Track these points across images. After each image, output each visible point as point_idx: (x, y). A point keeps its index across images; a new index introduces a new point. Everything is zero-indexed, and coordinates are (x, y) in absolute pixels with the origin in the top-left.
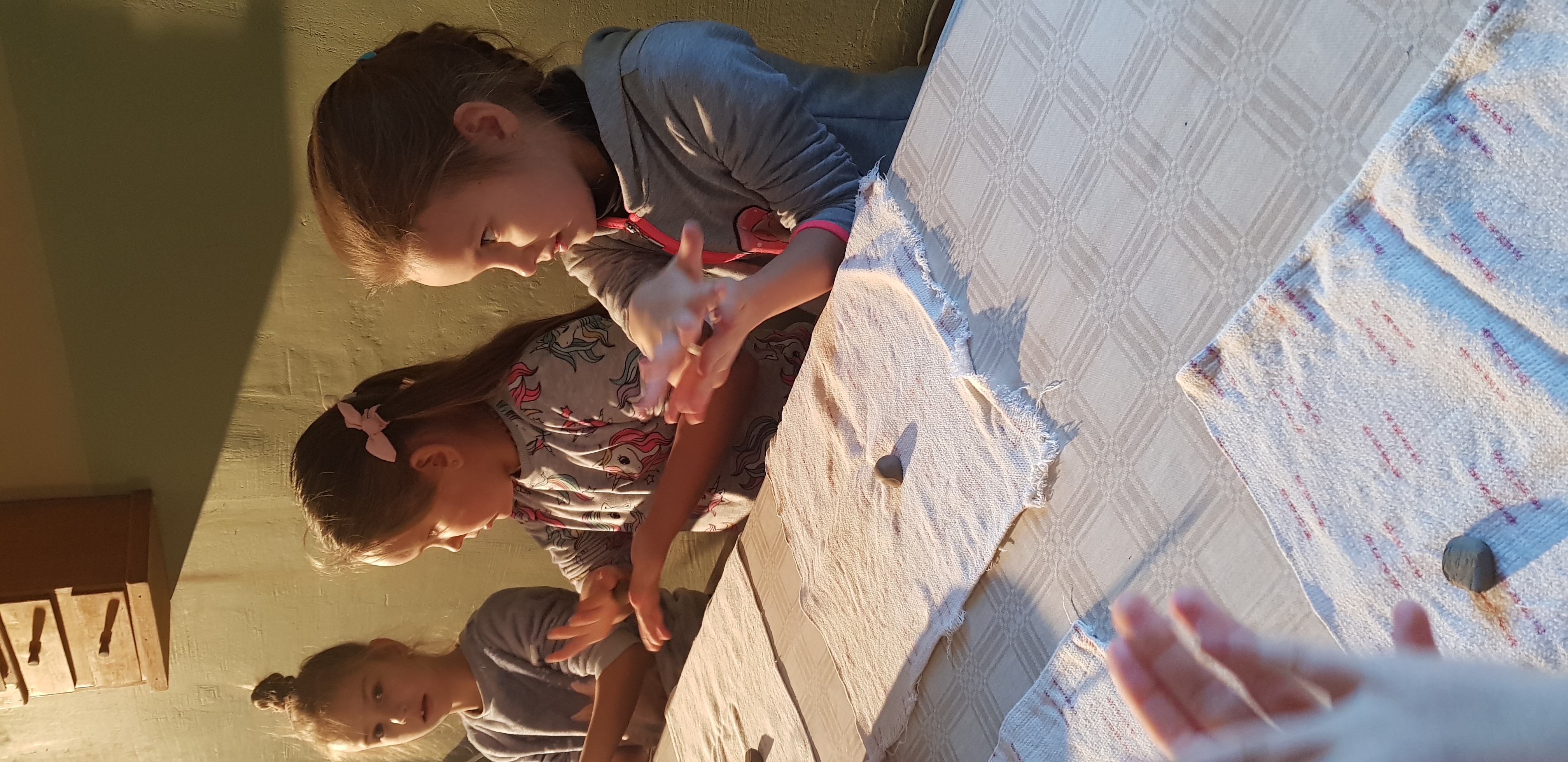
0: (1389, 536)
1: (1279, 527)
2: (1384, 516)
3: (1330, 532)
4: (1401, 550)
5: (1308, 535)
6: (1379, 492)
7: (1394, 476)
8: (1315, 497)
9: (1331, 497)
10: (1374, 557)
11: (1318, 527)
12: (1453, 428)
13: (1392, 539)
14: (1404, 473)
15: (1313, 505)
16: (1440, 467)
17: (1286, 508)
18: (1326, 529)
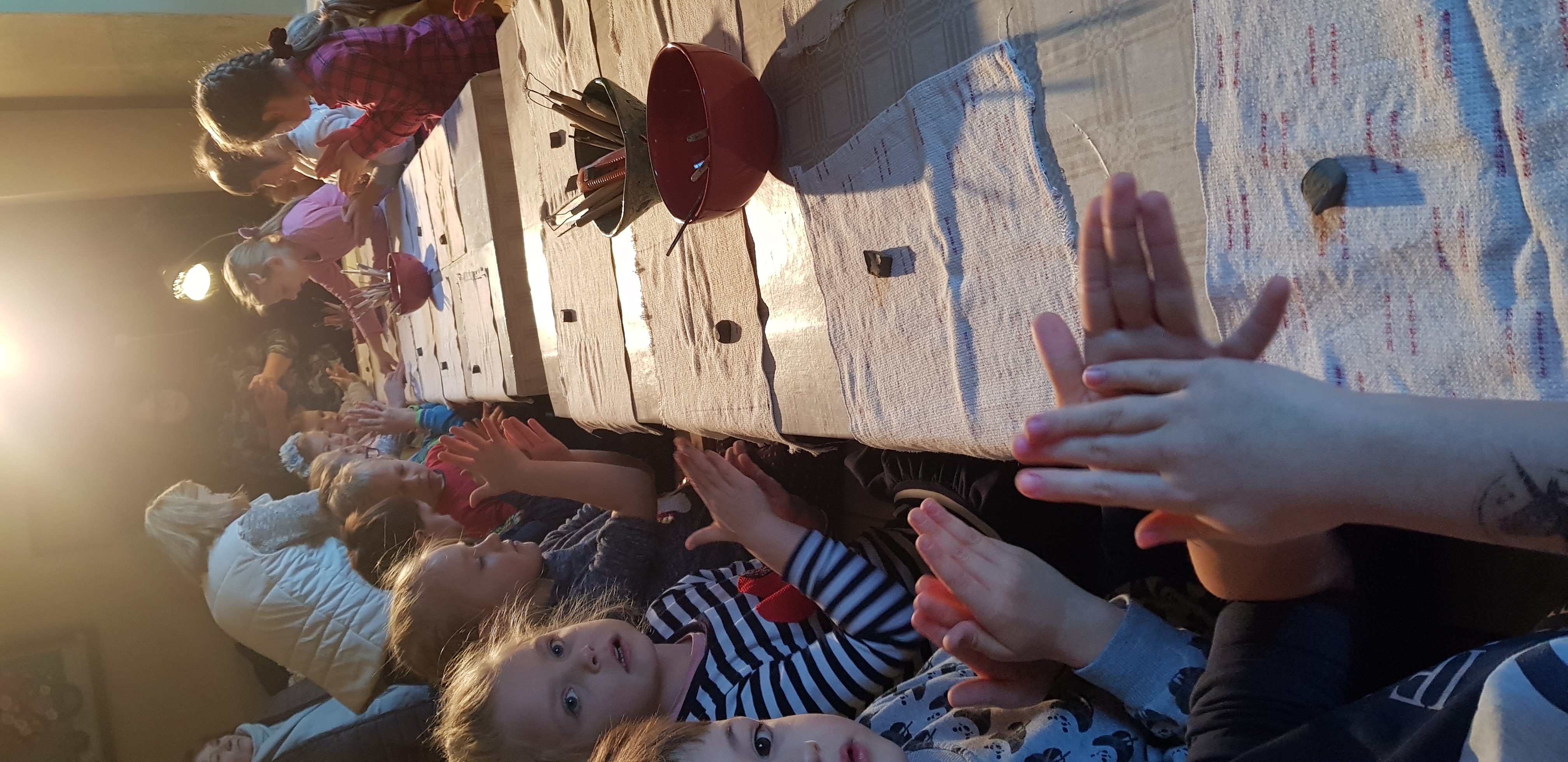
0: (1280, 124)
1: (1202, 64)
2: (1285, 107)
3: (1238, 95)
4: (1283, 141)
5: (1221, 86)
6: (1292, 86)
7: (1310, 81)
8: (1243, 59)
9: (1254, 67)
10: (1261, 134)
11: (1232, 85)
12: (1376, 73)
13: (1281, 128)
14: (1319, 83)
15: (1237, 64)
16: (1348, 97)
17: (1215, 52)
18: (1237, 90)
